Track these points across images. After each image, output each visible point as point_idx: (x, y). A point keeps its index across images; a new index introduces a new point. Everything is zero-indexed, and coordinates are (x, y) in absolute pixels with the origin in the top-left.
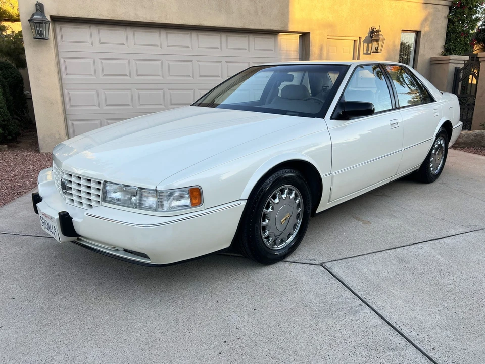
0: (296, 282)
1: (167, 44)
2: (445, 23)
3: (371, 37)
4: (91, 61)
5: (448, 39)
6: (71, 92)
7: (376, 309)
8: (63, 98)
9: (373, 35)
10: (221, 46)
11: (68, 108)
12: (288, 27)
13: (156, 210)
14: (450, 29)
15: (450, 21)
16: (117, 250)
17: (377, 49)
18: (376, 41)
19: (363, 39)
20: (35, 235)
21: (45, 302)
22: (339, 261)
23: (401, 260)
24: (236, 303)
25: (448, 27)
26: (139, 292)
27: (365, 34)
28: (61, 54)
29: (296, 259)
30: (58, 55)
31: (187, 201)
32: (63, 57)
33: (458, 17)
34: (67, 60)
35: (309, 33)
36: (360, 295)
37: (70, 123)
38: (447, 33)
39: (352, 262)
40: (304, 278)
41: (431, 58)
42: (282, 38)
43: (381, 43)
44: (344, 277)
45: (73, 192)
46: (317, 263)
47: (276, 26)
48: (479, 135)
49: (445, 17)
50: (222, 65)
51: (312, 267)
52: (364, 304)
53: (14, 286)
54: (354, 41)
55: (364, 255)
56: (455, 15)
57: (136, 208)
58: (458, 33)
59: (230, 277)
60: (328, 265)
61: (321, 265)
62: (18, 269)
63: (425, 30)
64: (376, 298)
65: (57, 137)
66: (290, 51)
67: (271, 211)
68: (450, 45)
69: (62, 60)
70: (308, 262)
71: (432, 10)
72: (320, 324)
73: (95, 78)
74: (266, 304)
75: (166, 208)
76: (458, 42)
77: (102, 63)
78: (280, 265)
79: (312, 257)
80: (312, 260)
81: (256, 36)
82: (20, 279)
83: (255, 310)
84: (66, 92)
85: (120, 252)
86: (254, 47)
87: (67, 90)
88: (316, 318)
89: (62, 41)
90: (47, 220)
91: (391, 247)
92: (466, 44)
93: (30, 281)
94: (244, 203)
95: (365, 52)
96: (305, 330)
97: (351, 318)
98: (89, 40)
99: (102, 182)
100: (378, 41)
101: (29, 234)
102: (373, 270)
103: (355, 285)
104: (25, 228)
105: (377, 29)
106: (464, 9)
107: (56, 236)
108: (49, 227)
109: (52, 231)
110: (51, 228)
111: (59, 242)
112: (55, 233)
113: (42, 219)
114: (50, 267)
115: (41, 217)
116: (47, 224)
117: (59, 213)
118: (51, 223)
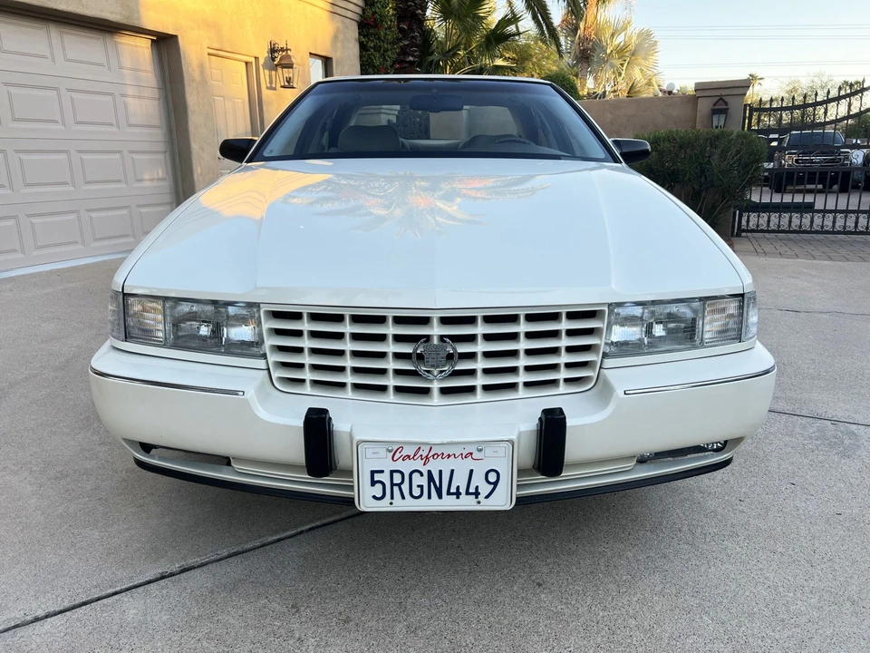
2: (355, 49)
3: (273, 59)
9: (276, 55)
12: (139, 19)
13: (738, 339)
15: (363, 47)
17: (289, 80)
18: (286, 68)
19: (262, 61)
25: (361, 57)
27: (263, 55)
35: (175, 37)
38: (361, 65)
42: (119, 40)
43: (295, 71)
45: (481, 364)
47: (112, 13)
49: (356, 41)
54: (246, 63)
57: (699, 345)
63: (335, 56)
71: (340, 25)
83: (793, 484)
90: (434, 466)
95: (269, 85)
100: (290, 66)
105: (281, 46)
106: (379, 30)
107: (487, 497)
108: (435, 485)
109: (463, 490)
110: (460, 483)
111: (506, 507)
112: (485, 489)
113: (383, 477)
114: (347, 630)
115: (373, 472)
116: (421, 481)
117: (545, 417)
118: (463, 467)
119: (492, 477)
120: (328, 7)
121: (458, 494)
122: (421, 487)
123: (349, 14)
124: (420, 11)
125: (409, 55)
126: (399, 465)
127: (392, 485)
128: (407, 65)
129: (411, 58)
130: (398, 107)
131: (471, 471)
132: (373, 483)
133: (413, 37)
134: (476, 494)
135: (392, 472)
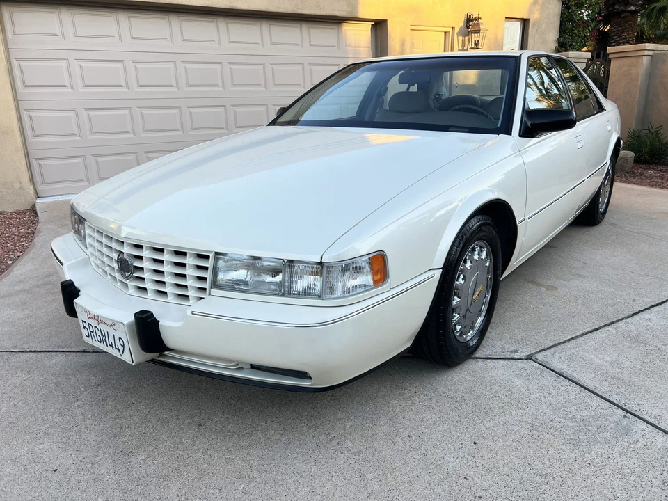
0: (510, 391)
1: (182, 37)
2: (557, 8)
3: (468, 27)
4: (63, 64)
5: (563, 30)
6: (33, 114)
7: (652, 421)
8: (22, 123)
9: (470, 23)
10: (262, 40)
11: (30, 139)
12: (357, 12)
13: (320, 296)
14: (564, 16)
15: (565, 6)
16: (241, 368)
17: (477, 43)
18: (475, 33)
19: (457, 30)
20: (43, 350)
21: (117, 469)
22: (552, 350)
23: (635, 340)
24: (439, 435)
25: (562, 14)
26: (272, 433)
27: (459, 24)
28: (13, 54)
29: (489, 352)
30: (9, 55)
31: (366, 279)
32: (17, 59)
34: (24, 64)
35: (386, 21)
36: (615, 402)
37: (35, 163)
38: (561, 22)
39: (570, 349)
40: (518, 382)
42: (348, 27)
43: (481, 35)
44: (575, 375)
45: (147, 275)
46: (522, 355)
47: (340, 11)
48: (622, 158)
50: (264, 69)
51: (520, 364)
52: (630, 416)
53: (46, 446)
54: (445, 33)
55: (578, 337)
57: (283, 295)
58: (575, 22)
59: (406, 391)
60: (540, 357)
61: (530, 358)
62: (41, 414)
63: (534, 17)
64: (640, 403)
65: (17, 186)
66: (359, 47)
67: (462, 282)
68: (565, 39)
69: (15, 64)
70: (508, 356)
72: (587, 455)
73: (71, 90)
74: (486, 431)
75: (338, 294)
76: (575, 33)
77: (81, 67)
78: (470, 365)
79: (508, 347)
80: (512, 352)
81: (312, 25)
82: (52, 431)
83: (475, 443)
84: (25, 115)
85: (244, 371)
86: (310, 41)
87: (27, 110)
88: (576, 445)
89: (15, 33)
90: (101, 326)
91: (608, 322)
92: (585, 36)
93: (71, 433)
94: (438, 273)
95: (461, 48)
96: (573, 468)
97: (626, 440)
98: (58, 32)
99: (211, 255)
100: (478, 32)
101: (33, 350)
102: (607, 358)
103: (598, 385)
104: (21, 340)
105: (474, 16)
107: (123, 353)
108: (104, 338)
109: (114, 345)
110: (111, 340)
111: (131, 363)
112: (121, 348)
113: (86, 325)
114: (97, 405)
115: (83, 322)
116: (99, 333)
117: (135, 315)
118: (111, 331)
119: (122, 343)
121: (112, 346)
122: (100, 337)
125: (631, 5)
126: (90, 321)
127: (90, 331)
128: (627, 14)
129: (633, 8)
131: (114, 335)
132: (84, 327)
134: (119, 350)
135: (89, 324)
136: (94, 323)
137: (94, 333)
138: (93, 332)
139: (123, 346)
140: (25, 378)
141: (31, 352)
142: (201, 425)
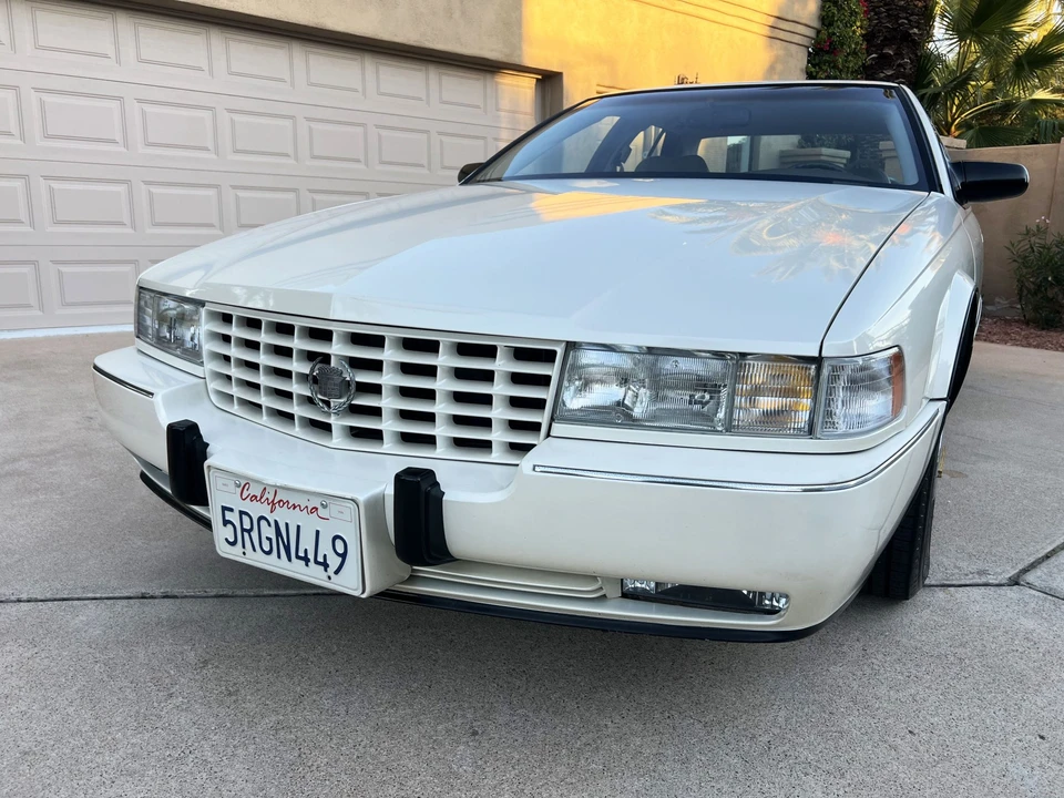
0: (1028, 639)
1: (229, 67)
4: (8, 95)
10: (364, 86)
13: (808, 432)
16: (604, 598)
22: (1043, 569)
24: (966, 726)
33: (826, 71)
35: (561, 74)
40: (1029, 623)
41: (782, 152)
47: (492, 50)
49: (802, 70)
50: (366, 134)
51: (1010, 593)
56: (820, 68)
57: (726, 431)
60: (1033, 580)
61: (1013, 582)
66: (517, 112)
70: (979, 581)
71: (781, 52)
73: (20, 143)
77: (42, 102)
79: (968, 566)
80: (980, 574)
81: (445, 70)
83: (1042, 737)
85: (609, 603)
86: (440, 95)
90: (282, 516)
94: (942, 409)
99: (559, 350)
105: (690, 80)
106: (835, 55)
107: (337, 572)
108: (284, 542)
109: (311, 556)
110: (307, 543)
111: (357, 593)
112: (334, 562)
113: (233, 517)
114: (221, 703)
115: (224, 509)
116: (269, 532)
117: (398, 477)
118: (309, 525)
119: (340, 548)
120: (766, 31)
121: (306, 560)
122: (269, 539)
123: (797, 39)
124: (916, 30)
126: (247, 506)
127: (243, 530)
130: (847, 154)
131: (318, 532)
132: (226, 522)
133: (900, 65)
134: (325, 565)
135: (241, 513)
136: (256, 510)
137: (255, 534)
138: (249, 531)
139: (344, 556)
140: (28, 654)
141: (19, 601)
142: (475, 733)
